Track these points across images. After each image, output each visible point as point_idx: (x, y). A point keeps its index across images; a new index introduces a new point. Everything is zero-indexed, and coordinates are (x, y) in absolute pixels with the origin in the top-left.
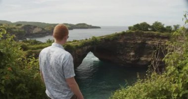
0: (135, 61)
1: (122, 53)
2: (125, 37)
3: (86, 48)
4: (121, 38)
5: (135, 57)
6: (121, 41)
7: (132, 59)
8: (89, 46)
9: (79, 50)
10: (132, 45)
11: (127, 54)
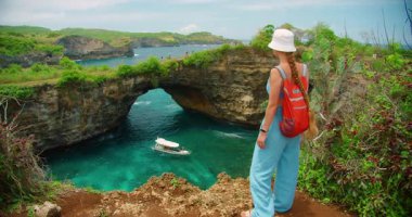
0: (253, 116)
1: (224, 97)
2: (230, 59)
3: (131, 82)
4: (221, 61)
5: (255, 108)
6: (222, 68)
7: (248, 112)
8: (139, 80)
9: (112, 87)
10: (245, 78)
11: (237, 99)
